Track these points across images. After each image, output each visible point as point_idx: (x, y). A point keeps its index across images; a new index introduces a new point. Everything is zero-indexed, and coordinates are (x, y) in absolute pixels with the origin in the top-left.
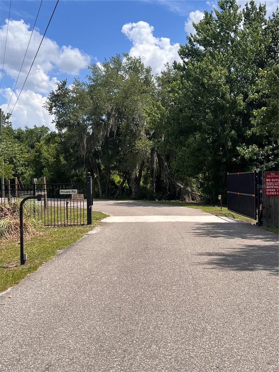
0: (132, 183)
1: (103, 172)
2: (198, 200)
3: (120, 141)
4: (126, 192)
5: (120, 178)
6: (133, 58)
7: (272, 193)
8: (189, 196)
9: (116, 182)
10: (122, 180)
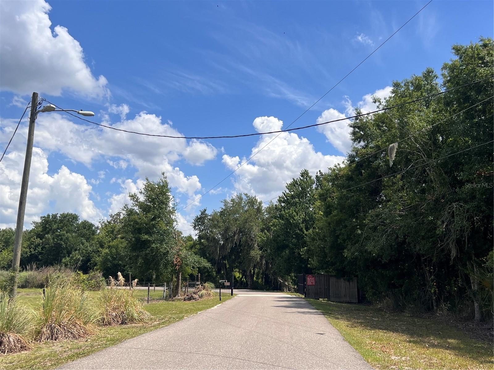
0: (248, 278)
1: (228, 270)
2: (292, 291)
3: (241, 250)
4: (244, 285)
5: (240, 274)
6: (251, 196)
7: (310, 284)
8: (286, 288)
9: (236, 277)
10: (241, 276)
